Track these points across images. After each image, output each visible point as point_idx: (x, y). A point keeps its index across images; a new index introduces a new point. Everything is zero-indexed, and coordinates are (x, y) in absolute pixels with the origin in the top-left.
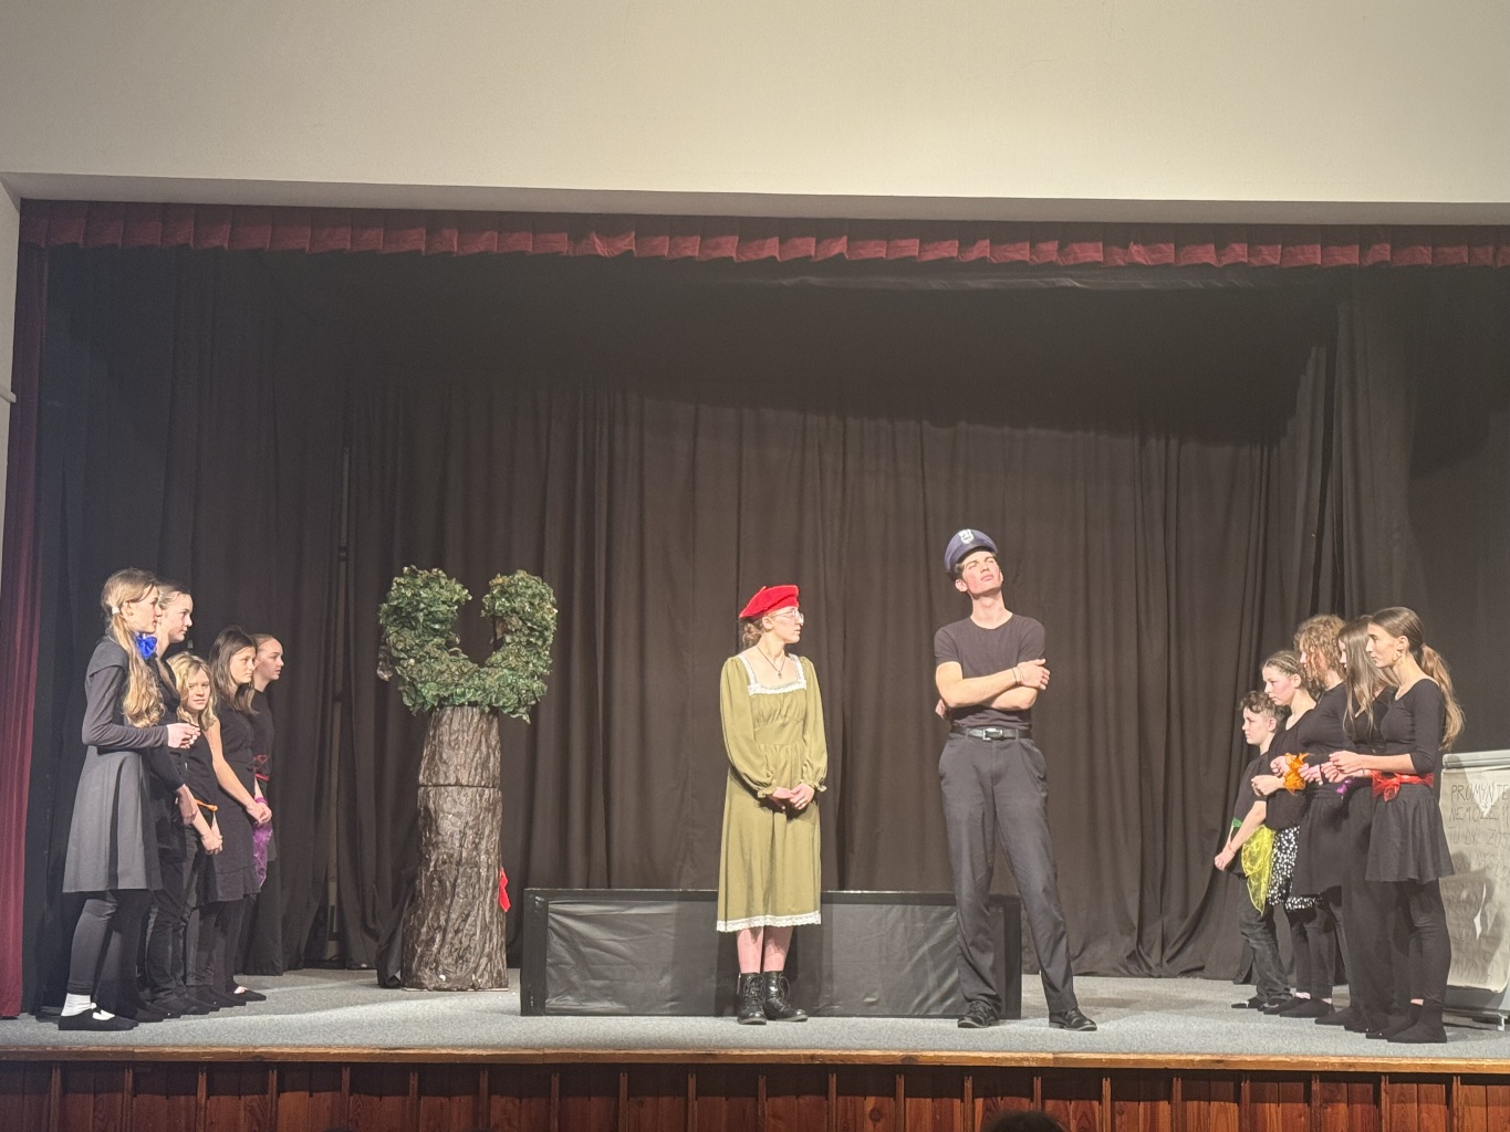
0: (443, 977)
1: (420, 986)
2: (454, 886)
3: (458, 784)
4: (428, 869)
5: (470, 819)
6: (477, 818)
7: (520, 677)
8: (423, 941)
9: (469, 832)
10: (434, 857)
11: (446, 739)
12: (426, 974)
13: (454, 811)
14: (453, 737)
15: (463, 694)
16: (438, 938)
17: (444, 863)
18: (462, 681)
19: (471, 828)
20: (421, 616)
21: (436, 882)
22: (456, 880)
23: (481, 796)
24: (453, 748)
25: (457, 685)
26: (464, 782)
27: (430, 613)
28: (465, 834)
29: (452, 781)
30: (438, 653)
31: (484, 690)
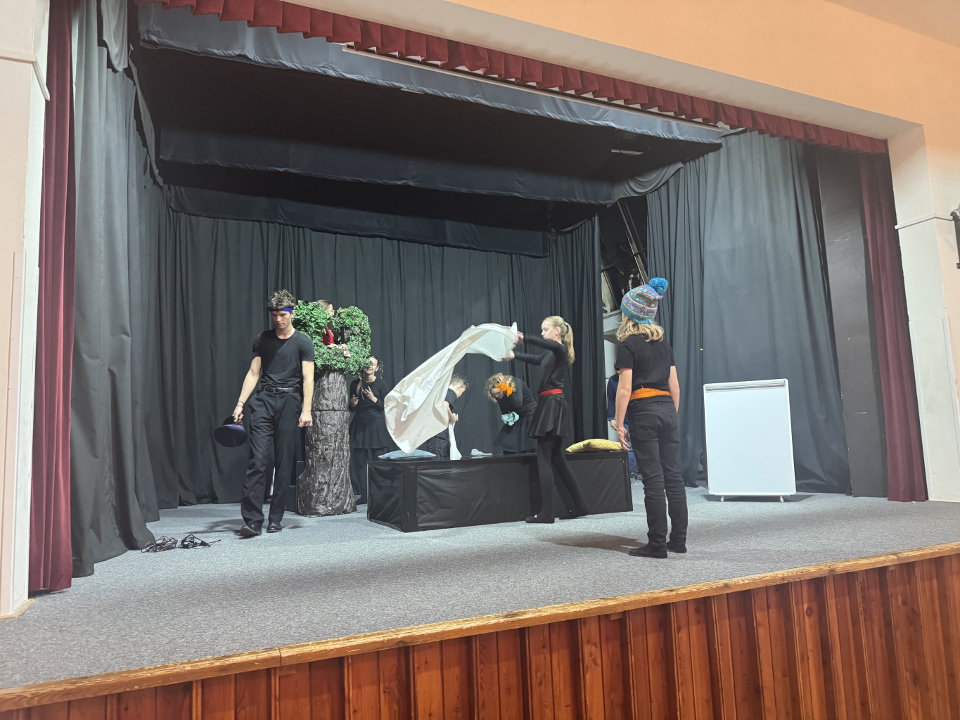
0: (330, 508)
1: (318, 514)
2: (332, 462)
3: (334, 410)
4: (317, 453)
5: (339, 427)
6: (342, 426)
7: (360, 357)
8: (316, 490)
9: (338, 433)
10: (320, 447)
11: (326, 387)
12: (321, 508)
13: (332, 423)
14: (330, 386)
15: (336, 365)
16: (325, 487)
17: (326, 450)
18: (335, 358)
19: (340, 432)
20: (312, 324)
21: (322, 460)
22: (333, 458)
23: (343, 415)
24: (330, 392)
25: (333, 360)
26: (336, 409)
27: (317, 323)
28: (337, 435)
29: (331, 408)
30: (320, 344)
31: (346, 363)
